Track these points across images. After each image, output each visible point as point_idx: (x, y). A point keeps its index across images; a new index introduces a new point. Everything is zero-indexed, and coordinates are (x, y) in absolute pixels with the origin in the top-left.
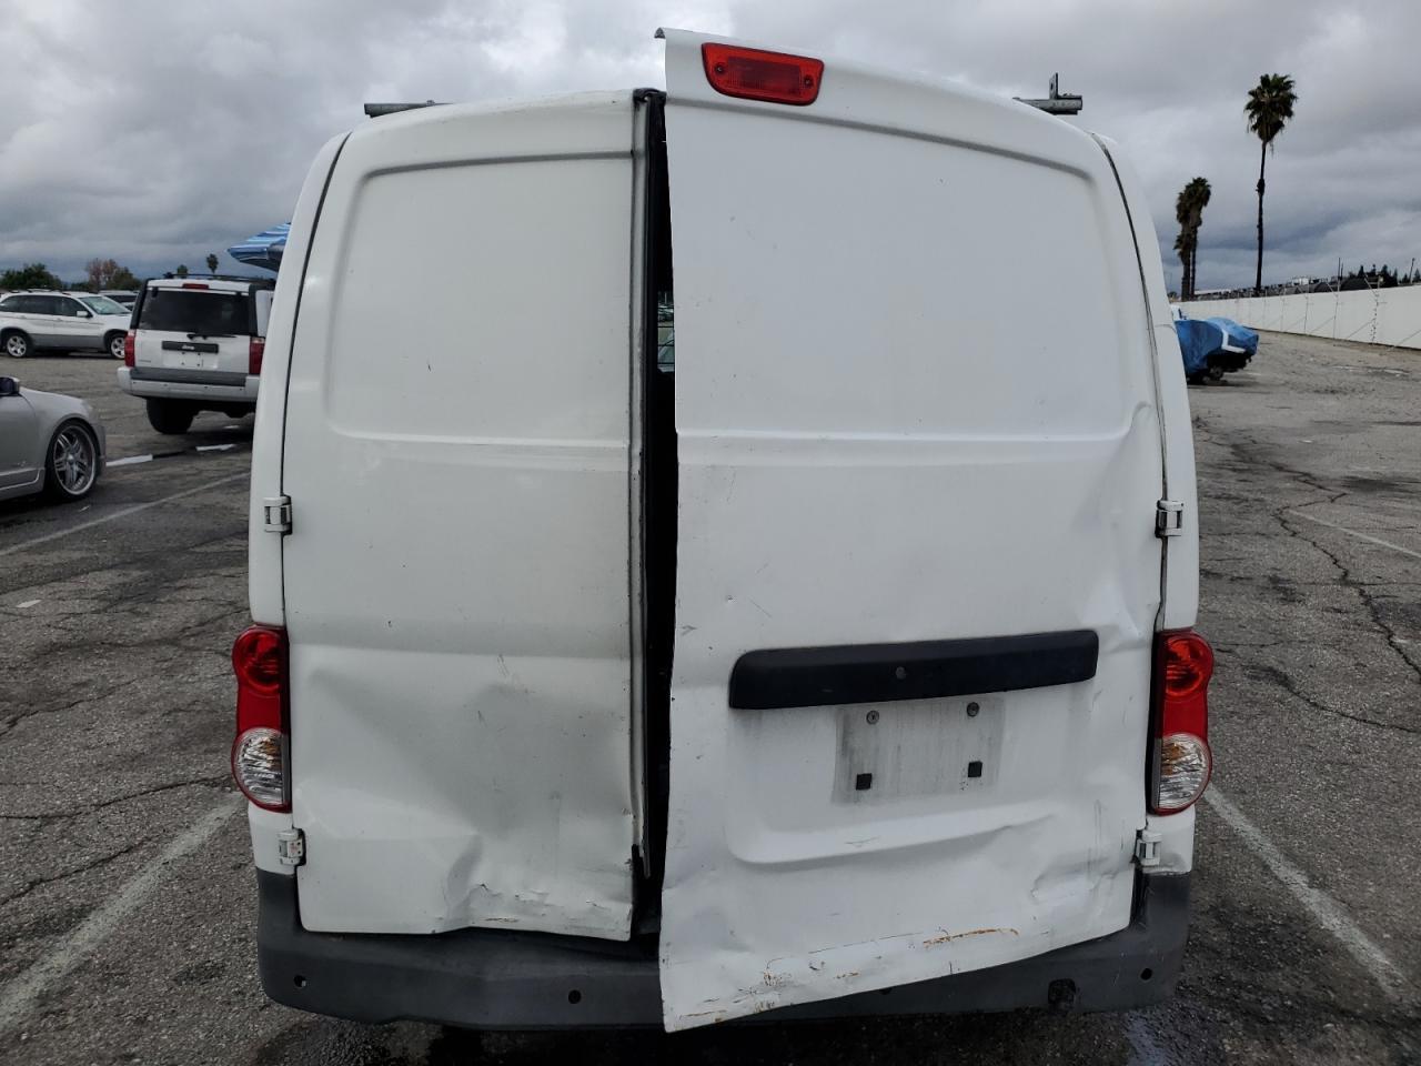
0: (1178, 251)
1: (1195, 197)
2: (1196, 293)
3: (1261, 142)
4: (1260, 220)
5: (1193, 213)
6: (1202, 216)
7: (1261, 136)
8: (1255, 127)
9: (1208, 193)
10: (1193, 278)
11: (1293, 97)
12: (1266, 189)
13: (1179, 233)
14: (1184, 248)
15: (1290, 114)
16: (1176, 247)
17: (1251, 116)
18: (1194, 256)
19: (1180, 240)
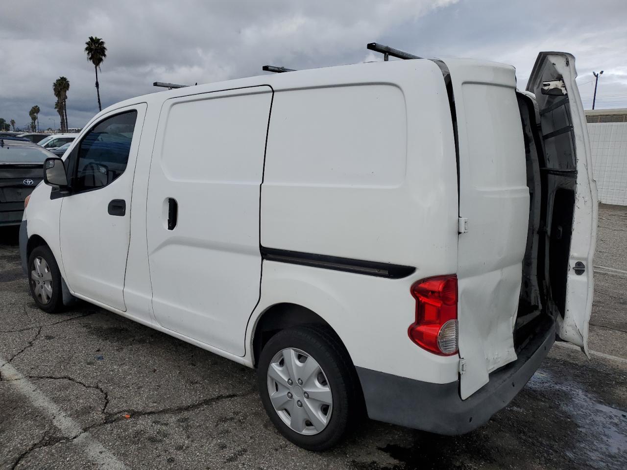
0: (57, 110)
1: (62, 86)
2: (69, 129)
3: (95, 66)
4: (99, 99)
5: (62, 93)
6: (67, 95)
7: (94, 62)
8: (90, 59)
9: (68, 85)
10: (67, 122)
11: (105, 48)
12: (99, 86)
13: (56, 101)
14: (60, 109)
15: (105, 56)
16: (55, 108)
17: (88, 53)
18: (66, 113)
19: (57, 104)
